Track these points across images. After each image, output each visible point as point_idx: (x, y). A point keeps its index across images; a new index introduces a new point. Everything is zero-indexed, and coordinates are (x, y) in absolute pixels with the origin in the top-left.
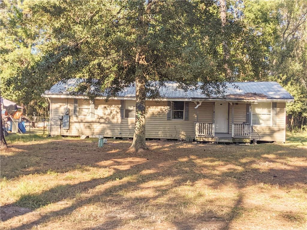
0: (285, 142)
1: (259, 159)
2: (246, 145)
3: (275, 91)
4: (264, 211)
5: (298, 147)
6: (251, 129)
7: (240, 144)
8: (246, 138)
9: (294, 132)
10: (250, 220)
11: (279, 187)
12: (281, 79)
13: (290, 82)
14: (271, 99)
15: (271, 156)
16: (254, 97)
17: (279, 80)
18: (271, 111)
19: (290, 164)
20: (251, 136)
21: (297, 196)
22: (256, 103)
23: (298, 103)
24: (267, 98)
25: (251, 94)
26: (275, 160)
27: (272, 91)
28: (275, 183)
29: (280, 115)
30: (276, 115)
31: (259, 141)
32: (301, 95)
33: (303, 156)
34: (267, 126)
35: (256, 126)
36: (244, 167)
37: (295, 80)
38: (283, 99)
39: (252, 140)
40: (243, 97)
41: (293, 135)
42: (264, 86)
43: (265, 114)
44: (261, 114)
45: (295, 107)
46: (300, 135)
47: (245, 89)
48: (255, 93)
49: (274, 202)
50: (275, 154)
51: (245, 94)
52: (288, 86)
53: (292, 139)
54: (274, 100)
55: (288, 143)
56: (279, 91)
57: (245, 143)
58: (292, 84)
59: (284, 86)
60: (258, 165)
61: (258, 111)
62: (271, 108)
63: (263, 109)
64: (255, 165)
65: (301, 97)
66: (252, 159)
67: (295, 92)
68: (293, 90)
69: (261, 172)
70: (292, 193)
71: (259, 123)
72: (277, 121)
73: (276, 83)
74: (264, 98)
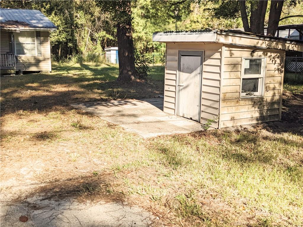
0: (51, 71)
1: (23, 88)
2: (11, 76)
3: (38, 20)
4: (19, 135)
5: (63, 75)
6: (15, 59)
7: (5, 76)
8: (11, 69)
9: (61, 62)
10: (3, 145)
11: (38, 112)
12: (45, 8)
13: (54, 12)
14: (34, 27)
15: (35, 85)
16: (16, 25)
17: (43, 9)
18: (35, 40)
19: (52, 91)
20: (16, 66)
21: (54, 118)
22: (18, 31)
23: (63, 33)
24: (30, 27)
25: (13, 22)
26: (39, 88)
27: (35, 20)
28: (35, 109)
29: (45, 44)
30: (41, 45)
31: (25, 71)
32: (65, 25)
33: (66, 83)
34: (32, 56)
35: (21, 56)
36: (4, 97)
37: (59, 10)
38: (46, 28)
39: (18, 70)
40: (3, 25)
41: (60, 65)
42: (27, 14)
43: (30, 44)
44: (25, 44)
45: (60, 37)
46: (67, 65)
47: (6, 17)
48: (17, 20)
49: (31, 126)
50: (39, 83)
51: (6, 21)
52: (52, 16)
53: (58, 68)
54: (37, 29)
55: (55, 72)
56: (42, 20)
57: (10, 74)
58: (56, 14)
59: (48, 15)
60: (20, 94)
61: (22, 40)
62: (35, 37)
63: (27, 38)
64: (17, 94)
65: (65, 27)
66: (15, 88)
67: (59, 22)
68: (57, 20)
69: (22, 100)
70: (49, 116)
71: (24, 53)
72: (42, 51)
73: (38, 12)
74: (27, 27)
